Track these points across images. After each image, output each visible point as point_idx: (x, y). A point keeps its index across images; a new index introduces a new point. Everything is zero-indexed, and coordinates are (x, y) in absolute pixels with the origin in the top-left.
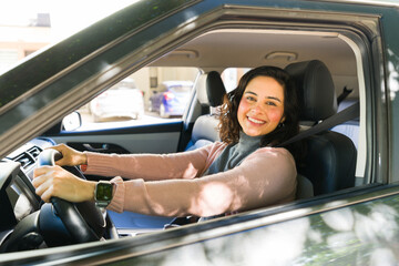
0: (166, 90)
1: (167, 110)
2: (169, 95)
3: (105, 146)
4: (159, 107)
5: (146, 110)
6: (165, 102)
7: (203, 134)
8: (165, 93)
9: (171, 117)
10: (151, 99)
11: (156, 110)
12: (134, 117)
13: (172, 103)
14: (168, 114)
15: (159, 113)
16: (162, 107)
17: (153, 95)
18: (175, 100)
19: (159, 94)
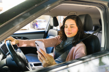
0: (37, 22)
1: (37, 27)
2: (38, 23)
3: (22, 38)
4: (35, 26)
5: (31, 27)
6: (36, 25)
7: (51, 34)
8: (36, 23)
9: (38, 29)
10: (32, 24)
11: (34, 27)
12: (27, 29)
13: (38, 25)
14: (37, 28)
15: (35, 28)
16: (36, 27)
17: (33, 23)
18: (39, 25)
19: (35, 23)
